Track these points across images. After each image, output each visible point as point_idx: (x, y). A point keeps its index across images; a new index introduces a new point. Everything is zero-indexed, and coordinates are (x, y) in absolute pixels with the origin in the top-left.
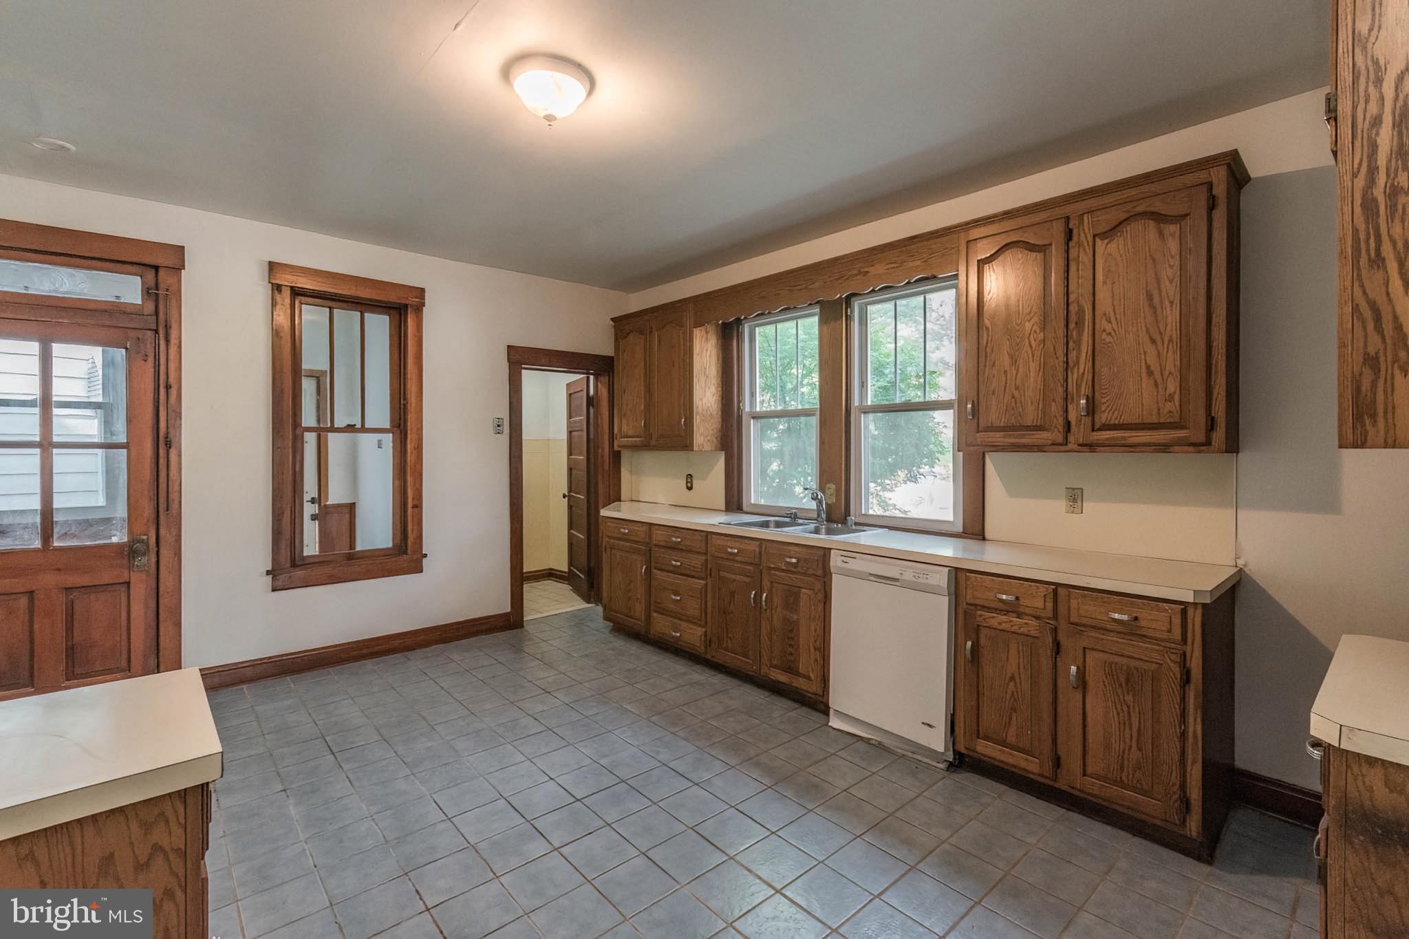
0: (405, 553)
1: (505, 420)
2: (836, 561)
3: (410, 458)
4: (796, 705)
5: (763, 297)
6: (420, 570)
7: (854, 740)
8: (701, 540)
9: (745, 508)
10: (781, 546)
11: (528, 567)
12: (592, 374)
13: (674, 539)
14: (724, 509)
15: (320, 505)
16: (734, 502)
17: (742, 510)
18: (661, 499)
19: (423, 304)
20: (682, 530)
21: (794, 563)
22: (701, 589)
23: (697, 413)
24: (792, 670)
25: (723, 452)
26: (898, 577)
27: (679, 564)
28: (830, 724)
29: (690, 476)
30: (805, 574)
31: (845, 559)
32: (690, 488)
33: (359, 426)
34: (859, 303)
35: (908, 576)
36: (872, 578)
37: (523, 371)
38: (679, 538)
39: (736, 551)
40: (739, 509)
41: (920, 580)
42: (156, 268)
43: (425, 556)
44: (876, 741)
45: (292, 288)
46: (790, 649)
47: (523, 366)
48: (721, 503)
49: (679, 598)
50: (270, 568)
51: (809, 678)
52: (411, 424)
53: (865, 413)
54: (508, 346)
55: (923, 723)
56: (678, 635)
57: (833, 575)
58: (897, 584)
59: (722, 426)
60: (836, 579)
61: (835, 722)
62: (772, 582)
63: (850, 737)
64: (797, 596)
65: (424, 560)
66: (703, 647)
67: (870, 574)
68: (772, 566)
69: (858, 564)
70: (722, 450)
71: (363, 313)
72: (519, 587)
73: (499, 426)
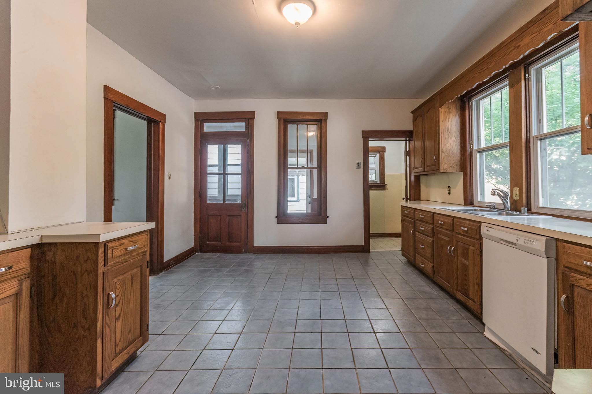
0: (321, 215)
1: (361, 163)
2: (484, 230)
3: (323, 178)
4: (472, 317)
5: (468, 81)
6: (326, 222)
7: (494, 347)
8: (431, 217)
9: (475, 204)
10: (461, 221)
11: (371, 231)
12: (407, 140)
13: (421, 216)
14: (463, 204)
15: (311, 198)
16: (469, 200)
17: (473, 204)
18: (439, 200)
19: (327, 118)
20: (425, 212)
21: (466, 230)
22: (431, 243)
23: (443, 152)
24: (466, 294)
25: (462, 173)
26: (515, 242)
27: (423, 229)
28: (484, 333)
29: (449, 187)
30: (471, 237)
31: (489, 229)
32: (449, 193)
33: (306, 166)
34: (533, 69)
35: (521, 242)
36: (502, 242)
37: (369, 141)
38: (423, 215)
39: (443, 223)
40: (471, 204)
41: (528, 245)
42: (248, 119)
43: (328, 217)
44: (509, 352)
45: (284, 119)
46: (465, 282)
47: (369, 139)
48: (462, 201)
49: (423, 247)
50: (277, 216)
51: (474, 301)
52: (323, 165)
53: (541, 140)
54: (362, 131)
55: (532, 348)
56: (423, 266)
57: (484, 239)
58: (515, 247)
59: (461, 158)
60: (485, 241)
61: (487, 334)
62: (457, 241)
63: (493, 345)
64: (468, 250)
65: (328, 219)
66: (432, 274)
67: (501, 239)
68: (457, 232)
69: (495, 233)
70: (462, 172)
71: (307, 125)
72: (368, 235)
73: (358, 165)
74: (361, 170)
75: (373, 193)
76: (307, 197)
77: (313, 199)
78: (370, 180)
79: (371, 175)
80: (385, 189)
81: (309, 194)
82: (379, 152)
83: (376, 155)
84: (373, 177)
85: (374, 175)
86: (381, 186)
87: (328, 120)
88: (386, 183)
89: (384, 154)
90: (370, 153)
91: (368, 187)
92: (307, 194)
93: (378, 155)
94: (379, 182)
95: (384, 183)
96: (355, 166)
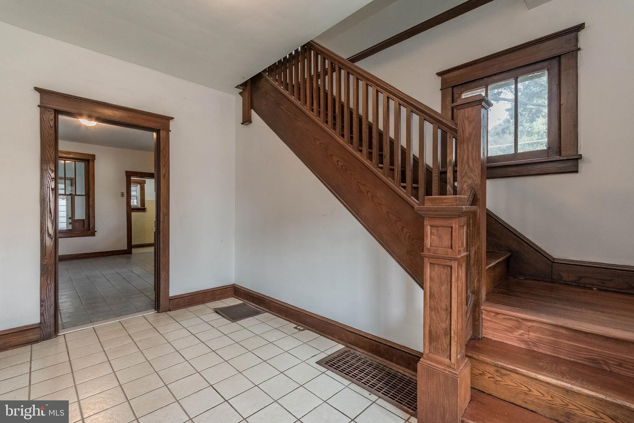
0: (89, 230)
1: (125, 193)
3: (91, 203)
6: (94, 235)
11: (133, 243)
15: (72, 220)
19: (95, 159)
33: (74, 194)
37: (132, 178)
43: (96, 231)
47: (132, 176)
52: (91, 194)
54: (126, 171)
65: (96, 233)
71: (75, 162)
72: (130, 246)
73: (122, 195)
74: (125, 198)
75: (134, 214)
76: (67, 218)
77: (74, 220)
78: (132, 204)
79: (133, 200)
80: (145, 211)
81: (70, 216)
82: (140, 184)
83: (137, 185)
84: (135, 202)
85: (136, 200)
86: (142, 209)
87: (95, 161)
88: (146, 207)
89: (144, 185)
90: (132, 184)
91: (130, 210)
92: (67, 215)
93: (139, 186)
94: (140, 206)
95: (144, 207)
96: (120, 195)
